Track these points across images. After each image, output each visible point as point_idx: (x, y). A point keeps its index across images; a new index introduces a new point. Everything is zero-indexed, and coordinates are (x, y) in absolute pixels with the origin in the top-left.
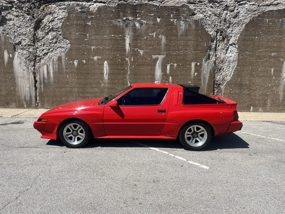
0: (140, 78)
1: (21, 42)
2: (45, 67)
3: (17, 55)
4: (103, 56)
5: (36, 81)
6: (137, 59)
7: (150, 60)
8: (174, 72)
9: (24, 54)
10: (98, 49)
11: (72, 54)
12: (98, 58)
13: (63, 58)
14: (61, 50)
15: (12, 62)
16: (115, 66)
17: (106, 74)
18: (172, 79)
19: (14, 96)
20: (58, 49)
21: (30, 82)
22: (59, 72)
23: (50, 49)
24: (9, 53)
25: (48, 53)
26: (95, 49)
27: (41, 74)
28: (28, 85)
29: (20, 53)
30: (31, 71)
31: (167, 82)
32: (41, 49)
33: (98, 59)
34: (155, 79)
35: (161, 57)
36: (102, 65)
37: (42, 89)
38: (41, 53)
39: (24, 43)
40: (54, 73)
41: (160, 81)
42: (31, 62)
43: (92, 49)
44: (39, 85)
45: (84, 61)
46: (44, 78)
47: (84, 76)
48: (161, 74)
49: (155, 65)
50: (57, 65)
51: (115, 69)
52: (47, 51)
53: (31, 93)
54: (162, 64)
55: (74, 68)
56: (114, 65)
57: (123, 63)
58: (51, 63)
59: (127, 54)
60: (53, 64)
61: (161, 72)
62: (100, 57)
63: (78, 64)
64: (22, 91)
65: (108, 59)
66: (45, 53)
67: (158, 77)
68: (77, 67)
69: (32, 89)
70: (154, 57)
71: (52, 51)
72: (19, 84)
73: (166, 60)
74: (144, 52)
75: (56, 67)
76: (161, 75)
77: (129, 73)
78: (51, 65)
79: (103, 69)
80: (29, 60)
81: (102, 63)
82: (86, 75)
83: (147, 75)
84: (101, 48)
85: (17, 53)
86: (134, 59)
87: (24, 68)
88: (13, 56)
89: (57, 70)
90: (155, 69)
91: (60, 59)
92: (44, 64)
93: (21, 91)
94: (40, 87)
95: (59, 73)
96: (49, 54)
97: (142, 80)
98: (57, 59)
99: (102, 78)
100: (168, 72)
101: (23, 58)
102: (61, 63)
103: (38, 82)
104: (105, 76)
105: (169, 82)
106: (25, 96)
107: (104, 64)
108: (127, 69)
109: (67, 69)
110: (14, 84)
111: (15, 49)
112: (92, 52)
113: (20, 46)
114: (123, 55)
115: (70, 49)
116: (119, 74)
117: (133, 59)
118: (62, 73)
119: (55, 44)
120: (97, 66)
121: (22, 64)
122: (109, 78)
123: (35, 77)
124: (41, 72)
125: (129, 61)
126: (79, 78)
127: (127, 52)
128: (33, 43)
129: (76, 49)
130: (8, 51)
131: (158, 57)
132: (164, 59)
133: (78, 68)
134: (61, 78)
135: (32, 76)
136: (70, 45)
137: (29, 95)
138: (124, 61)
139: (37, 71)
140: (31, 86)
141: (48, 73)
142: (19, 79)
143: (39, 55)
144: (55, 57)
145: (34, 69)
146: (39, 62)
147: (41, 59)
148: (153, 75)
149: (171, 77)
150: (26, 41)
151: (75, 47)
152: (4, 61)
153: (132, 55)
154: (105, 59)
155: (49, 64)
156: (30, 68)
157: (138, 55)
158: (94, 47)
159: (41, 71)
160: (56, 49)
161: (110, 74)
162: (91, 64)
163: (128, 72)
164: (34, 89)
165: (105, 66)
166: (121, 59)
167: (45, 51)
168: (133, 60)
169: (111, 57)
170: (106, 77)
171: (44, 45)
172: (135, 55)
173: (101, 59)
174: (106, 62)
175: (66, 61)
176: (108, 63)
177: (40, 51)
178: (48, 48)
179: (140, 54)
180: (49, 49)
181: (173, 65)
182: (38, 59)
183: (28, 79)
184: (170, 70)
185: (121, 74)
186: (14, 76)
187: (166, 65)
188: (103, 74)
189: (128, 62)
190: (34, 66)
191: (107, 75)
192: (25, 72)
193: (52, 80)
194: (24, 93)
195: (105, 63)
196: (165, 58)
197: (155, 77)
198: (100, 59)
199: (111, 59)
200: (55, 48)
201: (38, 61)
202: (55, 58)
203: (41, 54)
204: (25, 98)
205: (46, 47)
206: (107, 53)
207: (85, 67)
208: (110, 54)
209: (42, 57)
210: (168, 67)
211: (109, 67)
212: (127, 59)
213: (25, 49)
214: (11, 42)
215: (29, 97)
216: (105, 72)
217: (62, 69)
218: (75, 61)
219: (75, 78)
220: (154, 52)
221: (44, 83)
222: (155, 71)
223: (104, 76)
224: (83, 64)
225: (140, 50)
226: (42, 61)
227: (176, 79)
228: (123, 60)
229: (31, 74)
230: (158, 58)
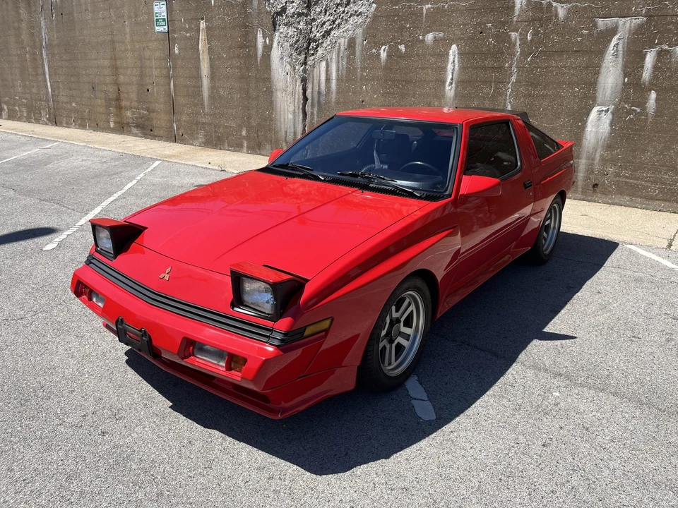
0: (546, 96)
1: (286, 8)
2: (324, 64)
3: (277, 38)
4: (448, 32)
5: (305, 99)
6: (544, 34)
7: (589, 34)
8: (670, 77)
9: (289, 36)
10: (438, 12)
11: (378, 30)
12: (435, 37)
13: (359, 41)
14: (356, 21)
15: (269, 56)
16: (476, 60)
17: (451, 83)
18: (657, 100)
19: (270, 130)
20: (352, 18)
21: (296, 101)
22: (347, 77)
23: (336, 19)
24: (264, 37)
25: (331, 30)
26: (432, 13)
27: (315, 81)
28: (291, 109)
29: (282, 36)
30: (299, 76)
31: (638, 110)
32: (319, 21)
33: (436, 40)
34: (594, 99)
35: (626, 25)
36: (443, 56)
37: (315, 117)
38: (318, 32)
39: (290, 11)
40: (338, 80)
41: (612, 108)
42: (299, 54)
43: (425, 11)
44: (310, 108)
45: (402, 48)
46: (319, 93)
47: (398, 87)
48: (620, 83)
49: (602, 53)
50: (345, 59)
51: (476, 68)
52: (331, 25)
53: (297, 126)
54: (628, 48)
55: (380, 68)
56: (474, 54)
57: (502, 49)
58: (334, 57)
59: (515, 19)
60: (338, 57)
61: (622, 76)
62: (441, 34)
63: (387, 56)
64: (282, 120)
65: (461, 39)
66: (325, 32)
67: (608, 93)
68: (386, 64)
69: (299, 118)
70: (601, 23)
71: (339, 25)
72: (278, 106)
73: (644, 34)
74: (569, 11)
75: (342, 64)
76: (620, 86)
77: (513, 79)
78: (334, 60)
79: (444, 69)
80: (297, 49)
81: (445, 50)
82: (403, 86)
83: (571, 84)
84: (446, 6)
85: (277, 34)
86: (535, 34)
87: (288, 68)
88: (272, 41)
89: (344, 72)
90: (600, 67)
91: (352, 43)
92: (322, 58)
93: (280, 121)
94: (312, 113)
95: (347, 81)
96: (333, 32)
97: (551, 102)
98: (346, 44)
99: (440, 95)
100: (646, 75)
101: (287, 45)
102: (354, 54)
103: (309, 102)
104: (447, 88)
105: (644, 108)
106: (286, 132)
107: (448, 54)
108: (510, 67)
109: (363, 69)
110: (271, 105)
111: (274, 24)
112: (424, 20)
113: (284, 18)
114: (504, 24)
115: (375, 17)
116: (484, 82)
117: (533, 35)
118: (352, 80)
119: (346, 7)
120: (433, 60)
121: (285, 58)
122: (456, 95)
123: (305, 90)
124: (315, 78)
125: (520, 40)
126: (387, 93)
127: (517, 13)
128: (306, 7)
129: (387, 16)
130: (263, 30)
131: (617, 23)
132: (639, 30)
133: (388, 68)
134: (350, 91)
135: (299, 88)
136: (374, 5)
137: (292, 130)
138: (503, 41)
139: (309, 74)
140: (297, 111)
141: (328, 80)
142: (279, 94)
143: (315, 36)
144: (343, 40)
145: (305, 71)
146: (313, 54)
147: (318, 46)
148: (592, 85)
149: (653, 95)
150: (294, 4)
151: (386, 10)
152: (256, 55)
153: (531, 22)
154: (453, 40)
155: (331, 59)
156: (297, 67)
157: (549, 19)
158: (430, 6)
159: (315, 76)
160: (346, 20)
161: (461, 83)
162: (418, 56)
163: (511, 75)
164: (301, 116)
165: (451, 58)
166: (497, 37)
167: (327, 26)
168: (532, 39)
169: (470, 31)
170: (450, 91)
171: (326, 11)
172: (540, 20)
173: (444, 39)
174: (454, 47)
175: (364, 49)
176: (458, 50)
177: (317, 26)
178: (332, 18)
179: (556, 15)
180: (334, 22)
181: (667, 52)
182: (313, 47)
183: (293, 94)
184: (655, 68)
185: (491, 82)
186: (270, 87)
187: (641, 52)
188: (444, 82)
189: (515, 45)
190: (305, 63)
191: (454, 85)
192: (289, 76)
193: (334, 96)
194: (284, 124)
195: (451, 52)
196: (641, 26)
197: (596, 91)
198: (441, 40)
199: (469, 38)
200: (344, 18)
201: (312, 52)
202: (343, 42)
203: (318, 34)
204: (286, 137)
205: (329, 15)
206: (461, 20)
207: (403, 63)
208: (467, 24)
209: (320, 41)
210: (650, 59)
211: (461, 62)
212: (514, 35)
213: (291, 25)
214: (269, 9)
215: (292, 134)
216: (450, 77)
217: (355, 69)
218: (383, 47)
219: (380, 93)
220: (603, 7)
221: (319, 102)
222: (598, 73)
223: (444, 87)
224: (401, 56)
225: (558, 5)
226: (320, 51)
227: (673, 100)
228: (503, 38)
229: (299, 83)
230: (617, 27)
